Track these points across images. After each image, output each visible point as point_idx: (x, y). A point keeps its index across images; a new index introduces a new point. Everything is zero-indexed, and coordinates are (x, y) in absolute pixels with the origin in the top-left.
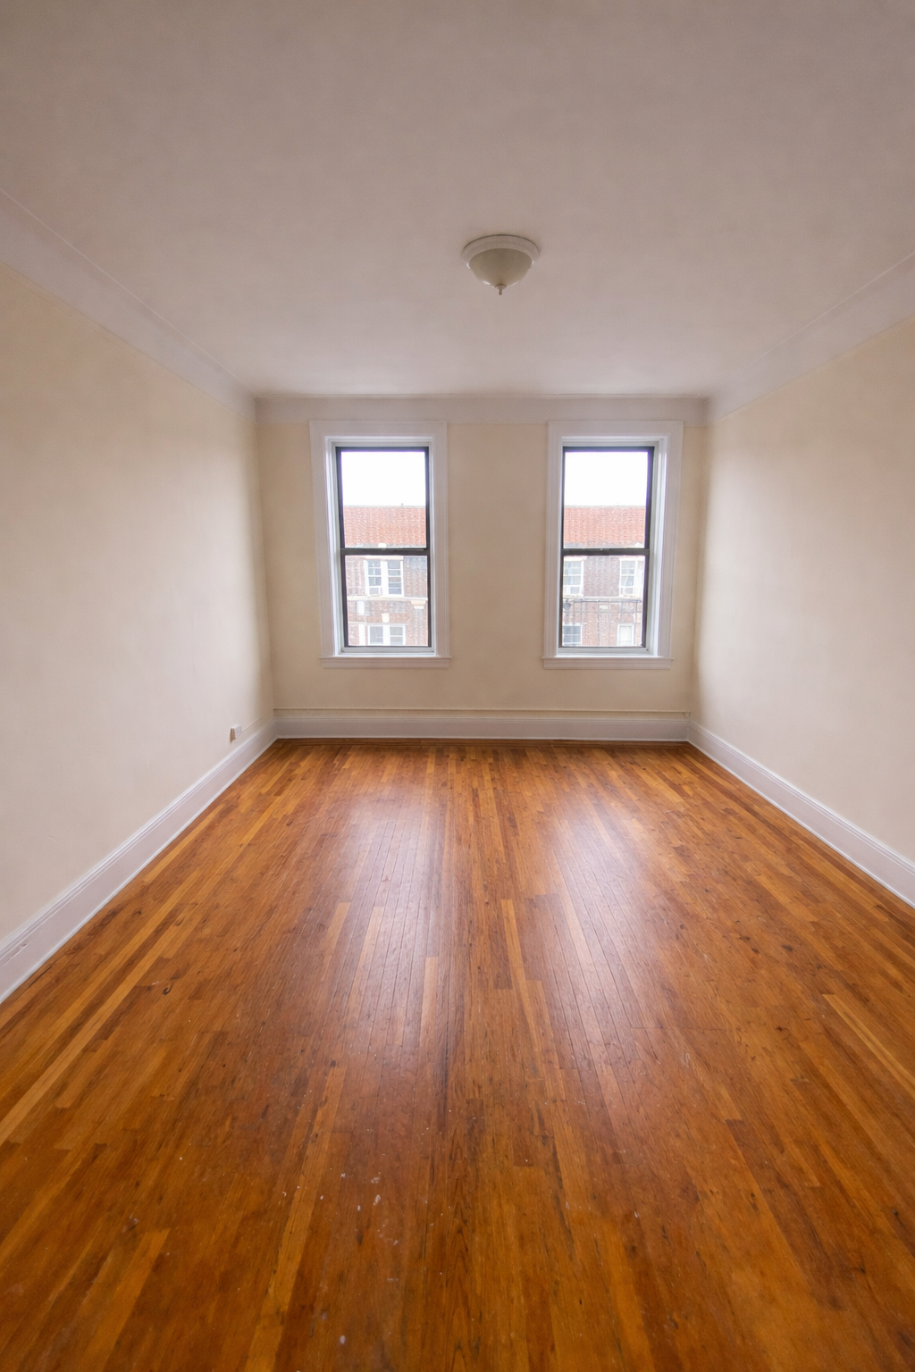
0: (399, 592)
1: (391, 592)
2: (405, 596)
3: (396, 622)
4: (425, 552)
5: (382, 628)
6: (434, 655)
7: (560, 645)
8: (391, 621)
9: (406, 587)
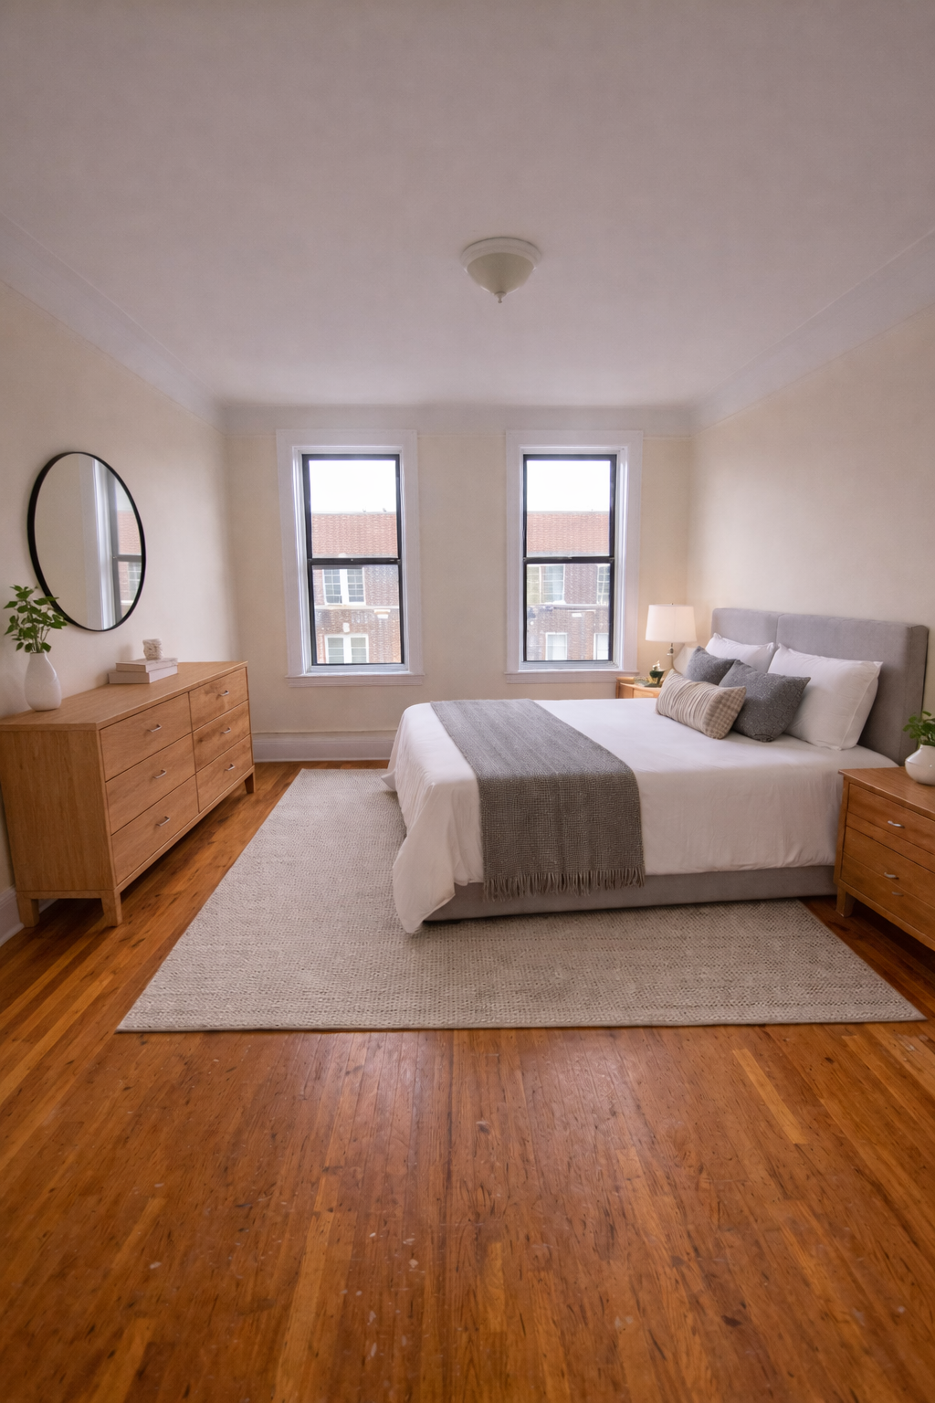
0: (361, 600)
1: (351, 599)
2: (367, 604)
3: (358, 631)
4: (396, 561)
5: (342, 639)
6: (408, 672)
7: (525, 659)
8: (352, 630)
9: (368, 594)
